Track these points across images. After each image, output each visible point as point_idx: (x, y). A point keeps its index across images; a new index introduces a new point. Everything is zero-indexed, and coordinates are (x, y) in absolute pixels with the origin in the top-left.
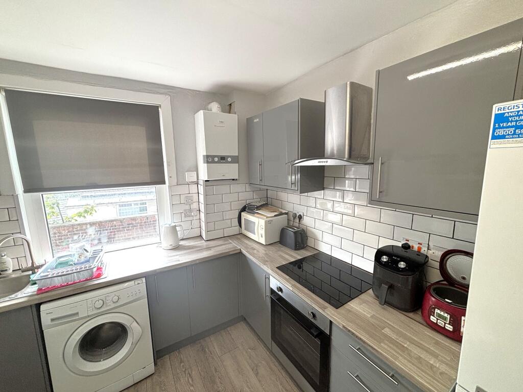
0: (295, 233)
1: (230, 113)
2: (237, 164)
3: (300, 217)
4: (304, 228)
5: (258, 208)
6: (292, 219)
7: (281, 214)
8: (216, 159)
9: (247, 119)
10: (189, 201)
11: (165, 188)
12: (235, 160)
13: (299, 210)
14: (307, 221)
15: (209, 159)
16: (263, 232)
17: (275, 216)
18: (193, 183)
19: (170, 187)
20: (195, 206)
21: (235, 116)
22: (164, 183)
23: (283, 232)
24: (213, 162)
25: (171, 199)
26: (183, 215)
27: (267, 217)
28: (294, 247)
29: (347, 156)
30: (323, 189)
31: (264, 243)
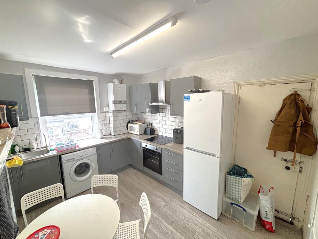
0: (150, 129)
1: (122, 83)
2: (126, 104)
3: (152, 124)
4: (153, 127)
5: (135, 121)
6: (149, 125)
7: (145, 123)
8: (118, 102)
9: (130, 86)
10: (105, 119)
11: (95, 114)
12: (125, 102)
13: (151, 121)
14: (154, 125)
15: (115, 102)
16: (138, 130)
17: (143, 124)
18: (107, 112)
19: (98, 113)
20: (108, 122)
21: (125, 85)
22: (95, 112)
23: (145, 130)
24: (117, 103)
25: (98, 119)
26: (103, 125)
27: (139, 124)
28: (150, 135)
29: (165, 102)
30: (159, 113)
31: (138, 134)
